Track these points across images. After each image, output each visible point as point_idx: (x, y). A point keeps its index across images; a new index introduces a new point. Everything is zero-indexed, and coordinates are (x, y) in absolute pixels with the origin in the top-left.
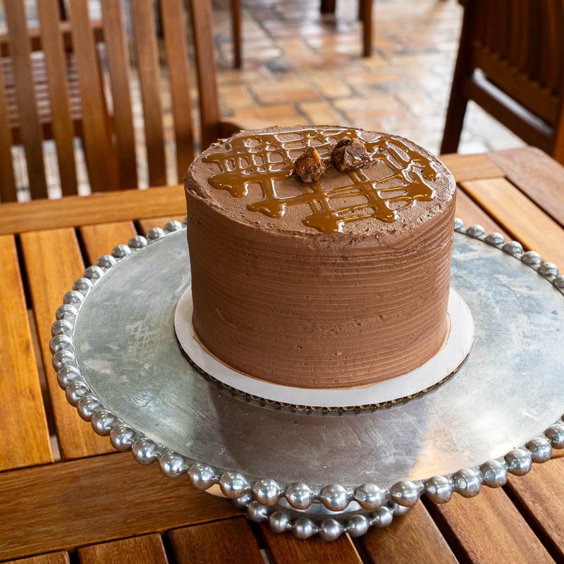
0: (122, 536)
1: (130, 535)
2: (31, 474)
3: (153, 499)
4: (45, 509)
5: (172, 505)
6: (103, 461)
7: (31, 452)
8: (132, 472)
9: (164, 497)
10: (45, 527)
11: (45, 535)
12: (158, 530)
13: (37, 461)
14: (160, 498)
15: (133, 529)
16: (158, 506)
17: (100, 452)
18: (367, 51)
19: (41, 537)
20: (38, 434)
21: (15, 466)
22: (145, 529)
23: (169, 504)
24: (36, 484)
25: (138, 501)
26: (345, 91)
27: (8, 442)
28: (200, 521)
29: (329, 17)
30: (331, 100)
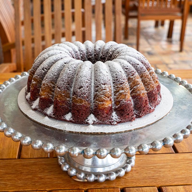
0: (32, 190)
1: (35, 190)
2: (7, 162)
3: (49, 177)
4: (7, 175)
5: (55, 181)
6: (35, 160)
7: (10, 154)
8: (44, 166)
9: (53, 177)
10: (5, 182)
11: (3, 185)
12: (47, 190)
13: (11, 157)
14: (52, 177)
15: (37, 188)
16: (50, 180)
17: (35, 157)
18: (181, 50)
19: (1, 185)
20: (14, 148)
21: (2, 158)
22: (42, 188)
23: (54, 180)
24: (7, 165)
25: (43, 177)
26: (172, 62)
27: (3, 149)
28: (64, 189)
29: (170, 39)
30: (167, 64)
